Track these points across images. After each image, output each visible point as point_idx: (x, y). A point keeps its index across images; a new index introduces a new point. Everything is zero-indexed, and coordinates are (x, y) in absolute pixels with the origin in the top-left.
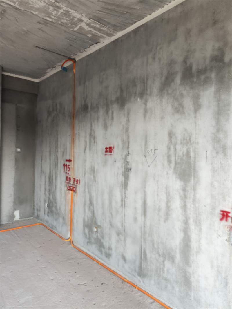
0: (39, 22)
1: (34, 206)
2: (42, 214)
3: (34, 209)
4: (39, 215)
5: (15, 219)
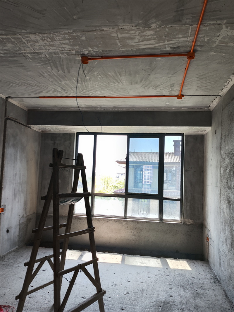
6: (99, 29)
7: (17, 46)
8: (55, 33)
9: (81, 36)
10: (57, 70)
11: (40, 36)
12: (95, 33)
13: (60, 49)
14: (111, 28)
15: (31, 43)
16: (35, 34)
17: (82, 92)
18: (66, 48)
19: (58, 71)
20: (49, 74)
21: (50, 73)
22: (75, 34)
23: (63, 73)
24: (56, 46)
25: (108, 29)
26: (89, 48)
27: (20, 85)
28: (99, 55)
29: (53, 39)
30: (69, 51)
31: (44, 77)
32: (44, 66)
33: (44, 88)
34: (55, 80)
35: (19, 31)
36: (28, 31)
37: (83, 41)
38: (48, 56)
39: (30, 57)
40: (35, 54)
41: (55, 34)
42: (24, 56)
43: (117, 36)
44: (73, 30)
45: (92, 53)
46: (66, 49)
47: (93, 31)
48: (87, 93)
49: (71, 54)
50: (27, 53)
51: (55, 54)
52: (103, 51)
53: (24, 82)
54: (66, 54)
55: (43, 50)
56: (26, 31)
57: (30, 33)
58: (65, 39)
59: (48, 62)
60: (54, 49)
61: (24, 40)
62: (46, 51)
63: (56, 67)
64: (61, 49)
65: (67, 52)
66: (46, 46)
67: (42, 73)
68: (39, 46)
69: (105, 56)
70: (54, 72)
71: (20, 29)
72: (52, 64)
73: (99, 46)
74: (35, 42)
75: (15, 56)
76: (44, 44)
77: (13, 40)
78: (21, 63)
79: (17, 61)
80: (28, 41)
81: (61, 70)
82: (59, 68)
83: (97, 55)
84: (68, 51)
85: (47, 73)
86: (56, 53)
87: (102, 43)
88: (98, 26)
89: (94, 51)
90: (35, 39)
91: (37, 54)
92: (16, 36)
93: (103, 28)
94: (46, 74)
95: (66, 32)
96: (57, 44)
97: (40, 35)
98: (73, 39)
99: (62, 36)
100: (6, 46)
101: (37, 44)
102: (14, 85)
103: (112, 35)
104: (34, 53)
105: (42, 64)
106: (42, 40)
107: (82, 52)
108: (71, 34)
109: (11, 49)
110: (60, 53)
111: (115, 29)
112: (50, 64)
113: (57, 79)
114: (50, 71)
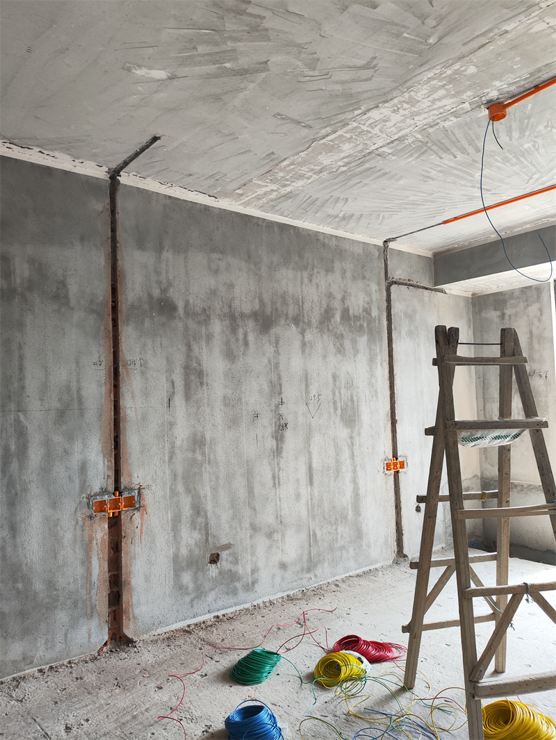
6: (495, 35)
7: (358, 142)
8: (411, 89)
9: (463, 69)
10: (452, 157)
11: (388, 107)
12: (491, 48)
13: (436, 112)
14: (522, 17)
15: (379, 127)
16: (377, 107)
17: (532, 181)
18: (445, 106)
19: (455, 157)
20: (440, 169)
21: (441, 166)
22: (449, 72)
23: (466, 156)
24: (426, 111)
25: (515, 25)
26: (494, 83)
27: (397, 211)
28: (527, 86)
29: (413, 102)
30: (455, 109)
31: (433, 179)
32: (423, 157)
33: (443, 200)
34: (458, 177)
35: (351, 116)
36: (363, 108)
37: (472, 76)
38: (419, 137)
39: (390, 151)
40: (395, 143)
41: (411, 91)
42: (378, 155)
43: (546, 26)
44: (442, 65)
45: (508, 90)
46: (448, 107)
47: (483, 45)
48: (544, 179)
49: (462, 112)
50: (381, 147)
51: (431, 127)
52: (532, 75)
53: (402, 201)
54: (452, 118)
55: (404, 129)
56: (360, 109)
57: (369, 110)
58: (434, 90)
59: (426, 148)
60: (425, 119)
61: (365, 128)
62: (411, 128)
63: (447, 150)
64: (438, 113)
65: (451, 113)
66: (408, 120)
67: (424, 173)
68: (395, 125)
69: (544, 82)
70: (446, 162)
71: (350, 111)
72: (434, 148)
73: (515, 67)
74: (386, 121)
75: (363, 162)
76: (403, 118)
77: (348, 136)
78: (380, 170)
79: (371, 168)
80: (372, 125)
81: (459, 153)
82: (454, 150)
83: (522, 89)
84: (452, 110)
85: (434, 170)
86: (432, 124)
87: (519, 59)
88: (490, 30)
89: (510, 84)
90: (382, 116)
91: (398, 142)
92: (350, 127)
93: (503, 29)
94: (434, 172)
95: (430, 75)
96: (424, 106)
97: (386, 105)
98: (450, 82)
99: (425, 87)
100: (342, 151)
101: (388, 124)
102: (386, 215)
103: (532, 31)
104: (392, 142)
105: (416, 155)
106: (394, 111)
107: (484, 99)
108: (441, 74)
109: (352, 152)
110: (439, 121)
111: (533, 15)
112: (431, 150)
113: (461, 174)
114: (437, 163)
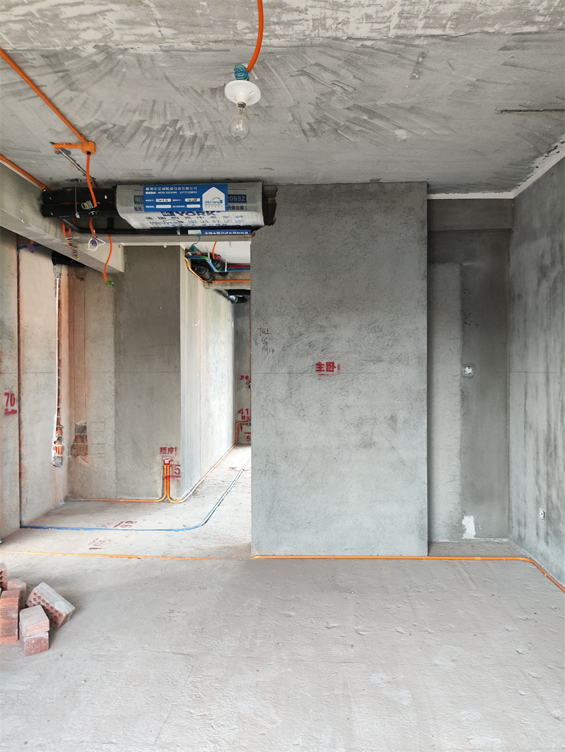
0: (504, 48)
1: (510, 510)
2: (530, 533)
3: (510, 519)
4: (523, 536)
5: (465, 536)
25: (184, 44)
36: (360, 43)
37: (245, 18)
43: (162, 29)
47: (216, 42)
58: (290, 24)
87: (197, 11)
88: (203, 50)
93: (194, 46)
99: (290, 33)
103: (173, 31)
111: (168, 45)
